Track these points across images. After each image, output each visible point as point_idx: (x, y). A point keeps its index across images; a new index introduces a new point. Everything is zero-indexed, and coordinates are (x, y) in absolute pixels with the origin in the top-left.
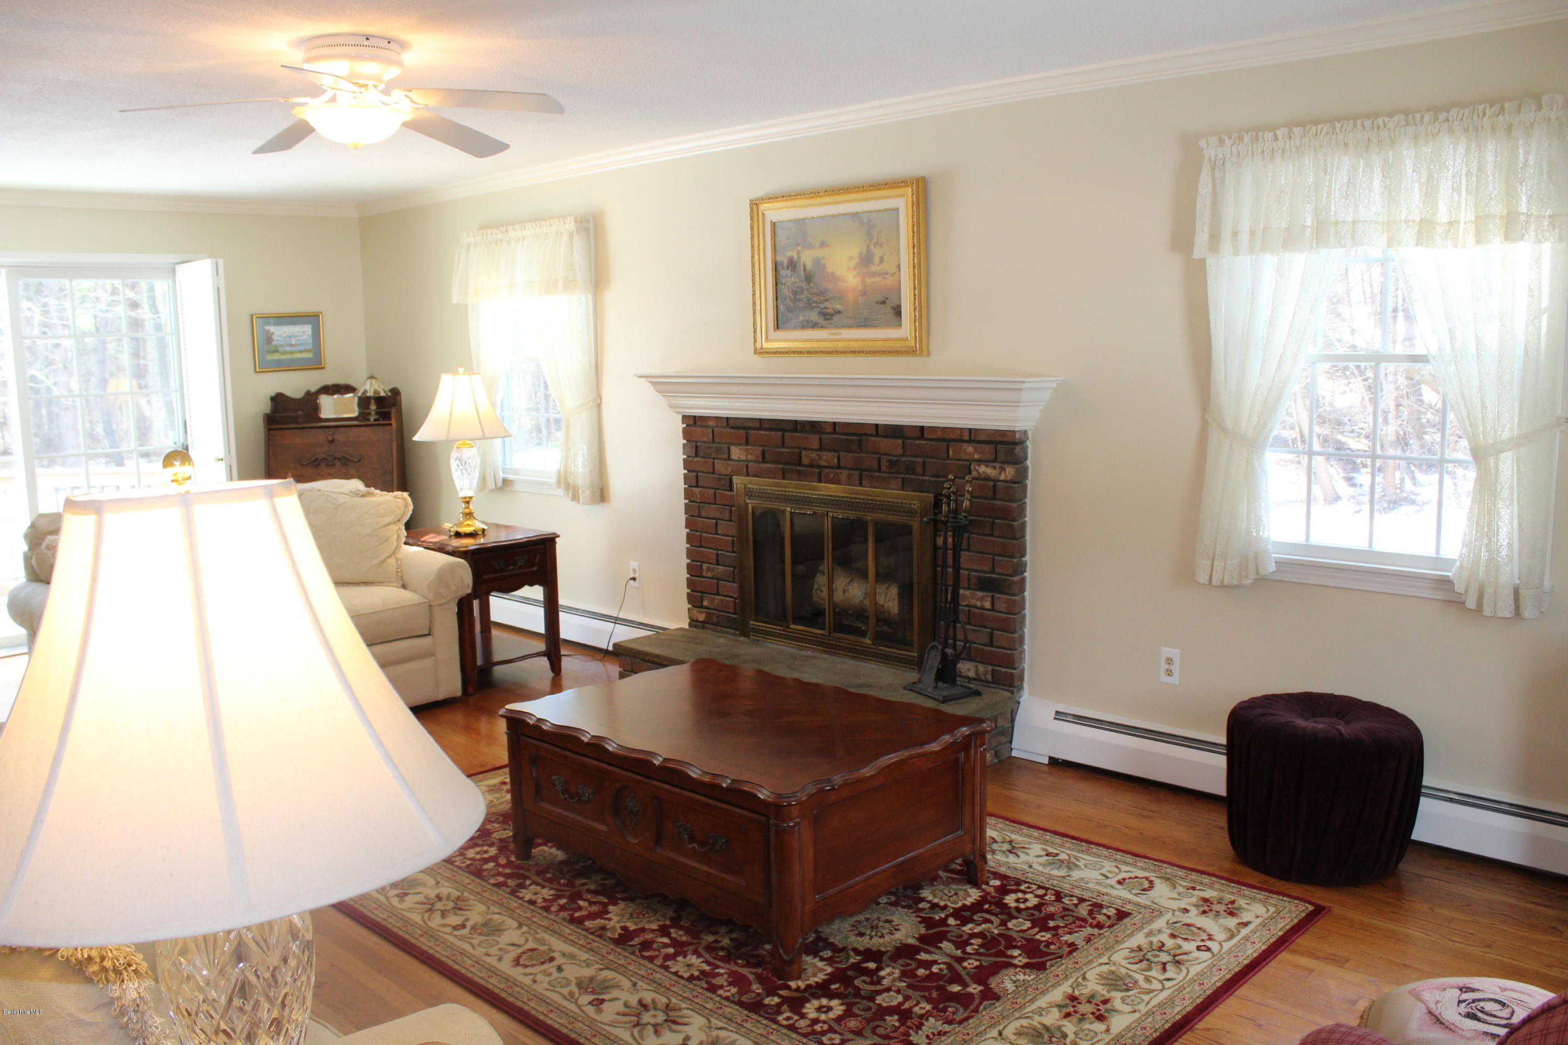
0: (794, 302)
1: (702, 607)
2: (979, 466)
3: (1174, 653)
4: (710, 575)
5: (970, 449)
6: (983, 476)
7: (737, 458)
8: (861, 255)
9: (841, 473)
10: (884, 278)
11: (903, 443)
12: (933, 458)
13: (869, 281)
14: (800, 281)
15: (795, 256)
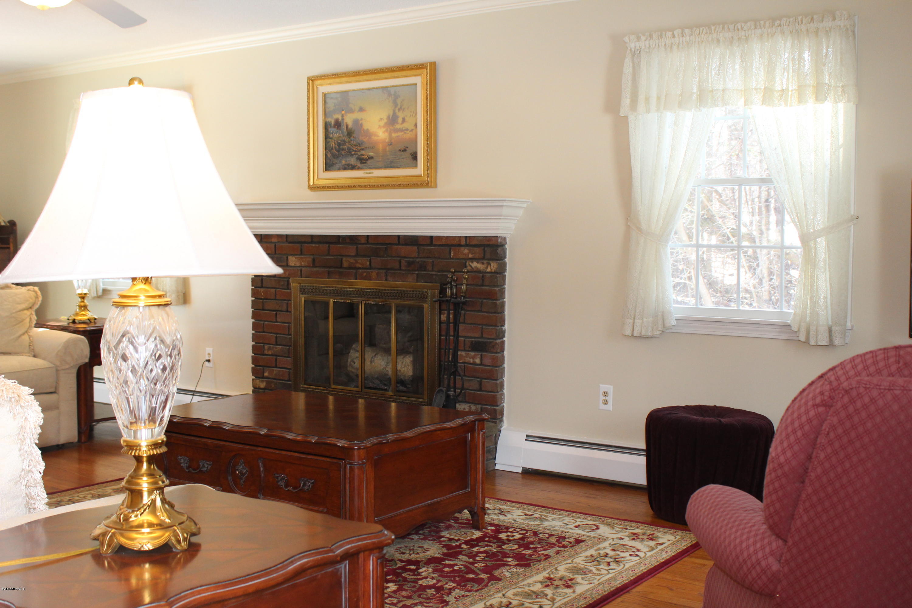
0: (338, 151)
1: (263, 377)
2: (472, 262)
3: (610, 388)
4: (270, 353)
5: (466, 251)
6: (475, 270)
7: (293, 265)
8: (388, 117)
9: (372, 272)
10: (405, 133)
11: (418, 248)
12: (439, 258)
13: (394, 135)
14: (343, 136)
15: (340, 118)
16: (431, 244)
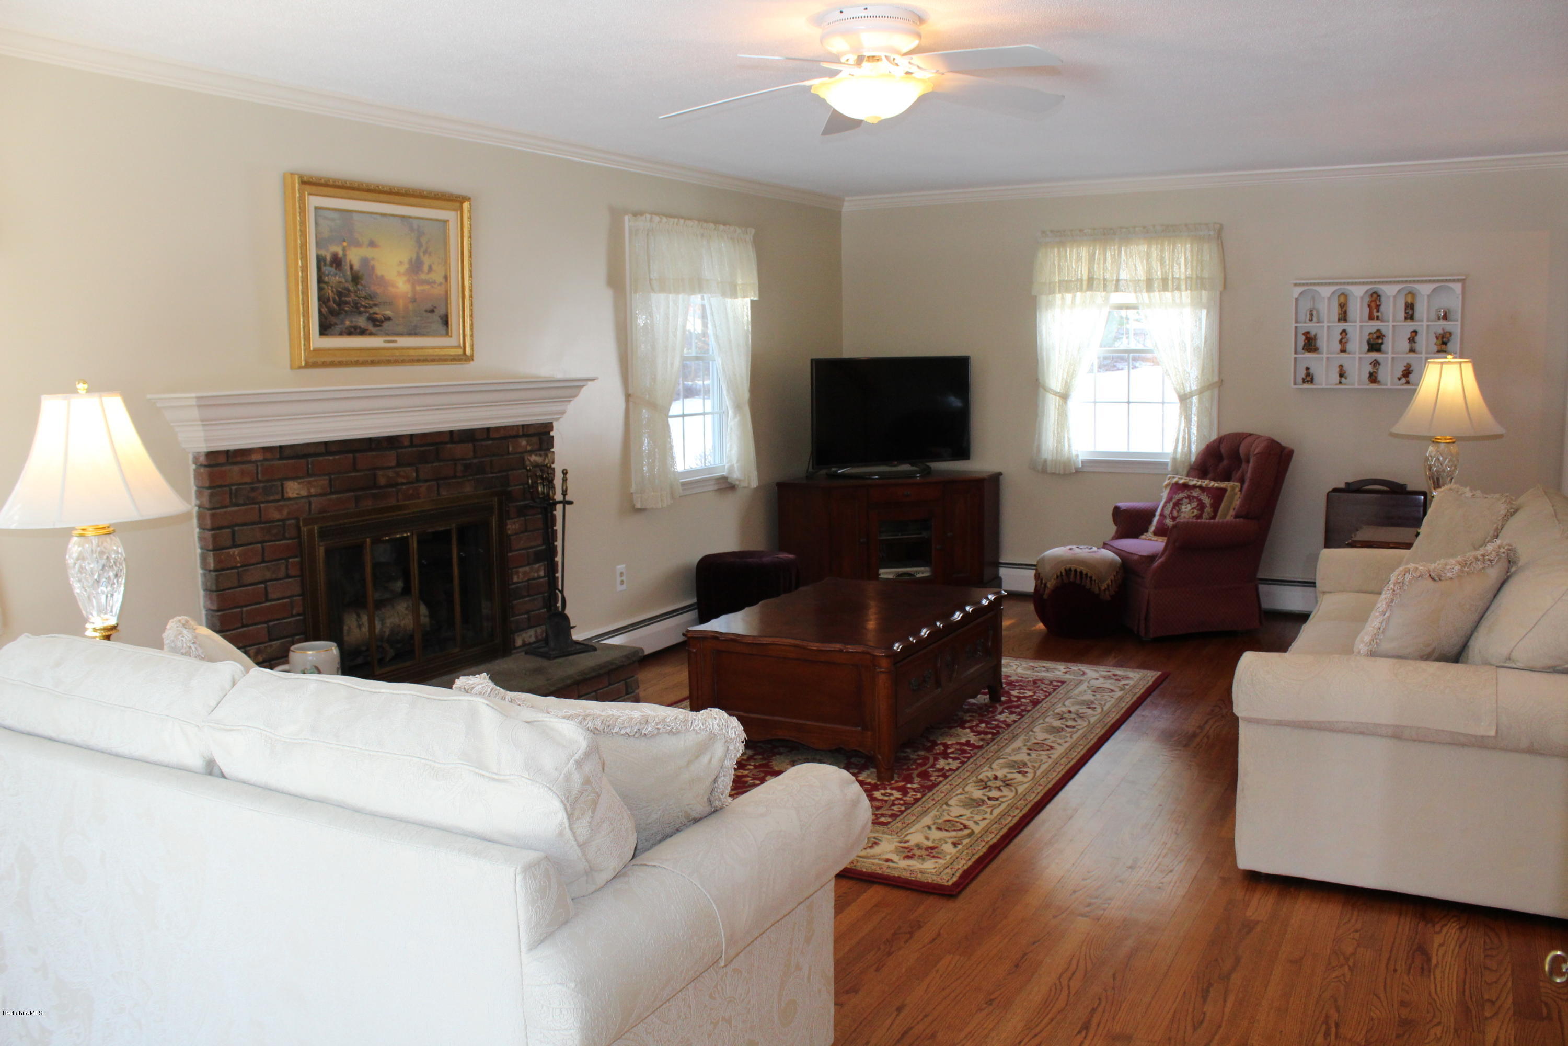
0: (339, 305)
2: (531, 456)
5: (524, 442)
6: (534, 463)
7: (295, 495)
8: (410, 261)
9: (421, 487)
10: (432, 287)
11: (474, 446)
13: (418, 288)
14: (346, 282)
15: (341, 254)
16: (488, 438)
